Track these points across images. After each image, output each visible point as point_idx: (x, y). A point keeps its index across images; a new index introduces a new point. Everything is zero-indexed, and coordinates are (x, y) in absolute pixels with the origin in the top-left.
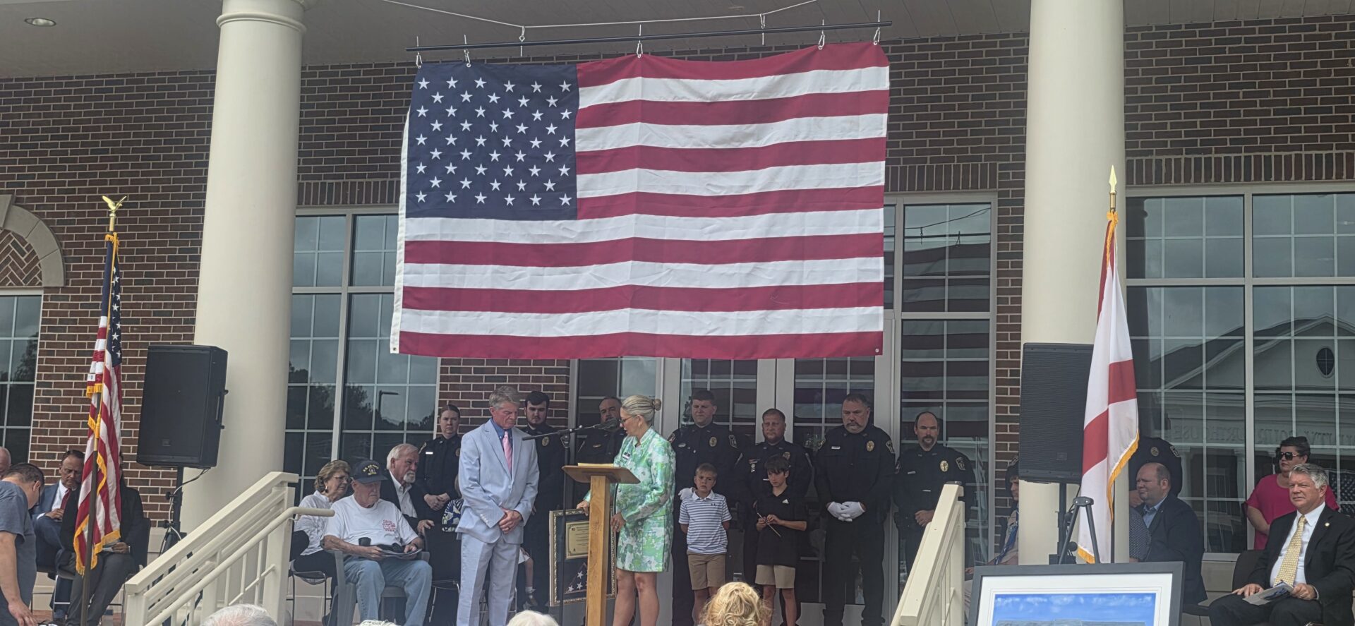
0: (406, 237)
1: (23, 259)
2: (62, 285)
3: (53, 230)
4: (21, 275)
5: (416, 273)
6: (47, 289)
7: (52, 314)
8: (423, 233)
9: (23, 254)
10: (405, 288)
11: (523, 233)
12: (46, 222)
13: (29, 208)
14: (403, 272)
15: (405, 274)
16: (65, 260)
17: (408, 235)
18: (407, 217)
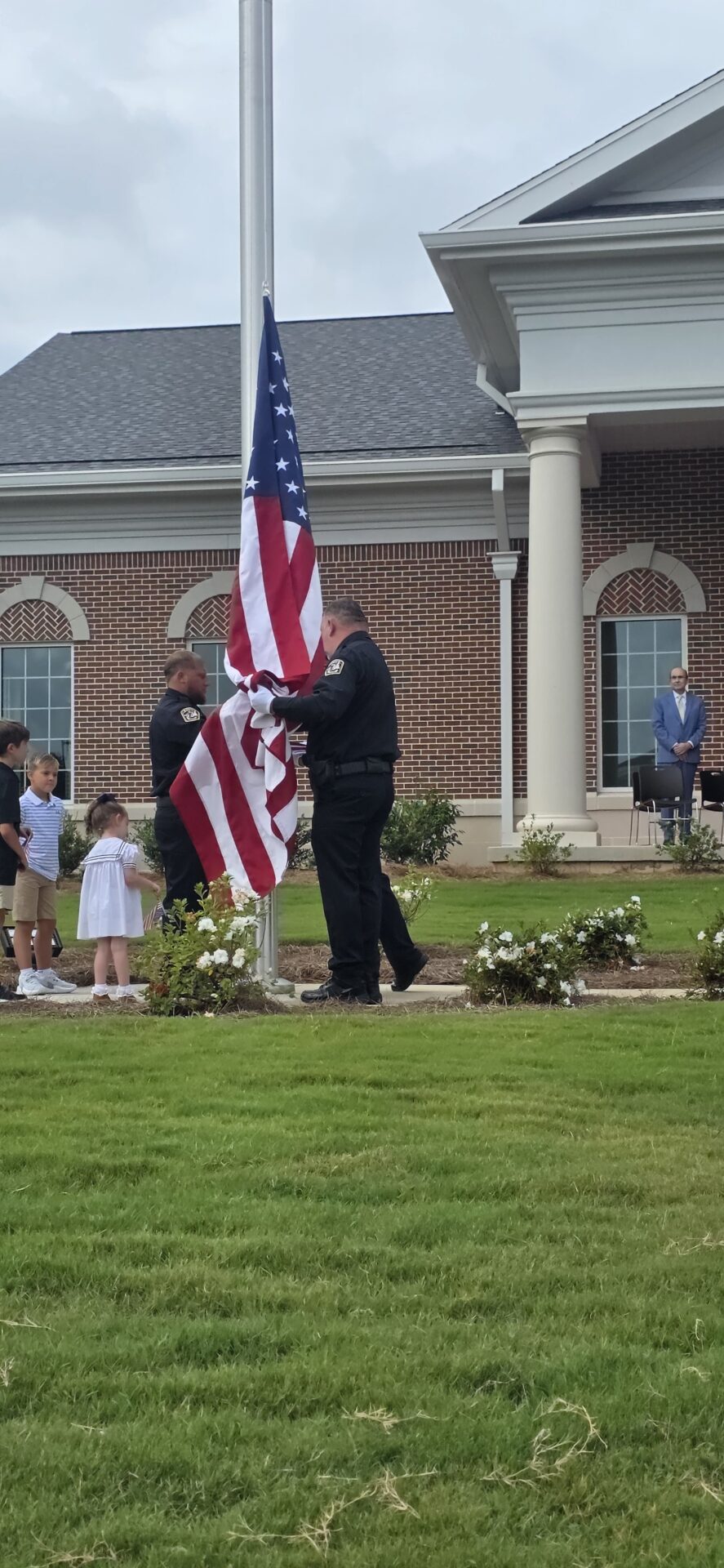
1: (666, 591)
2: (704, 609)
3: (692, 569)
4: (666, 605)
6: (690, 614)
7: (696, 633)
9: (666, 588)
12: (686, 563)
13: (669, 552)
16: (705, 591)
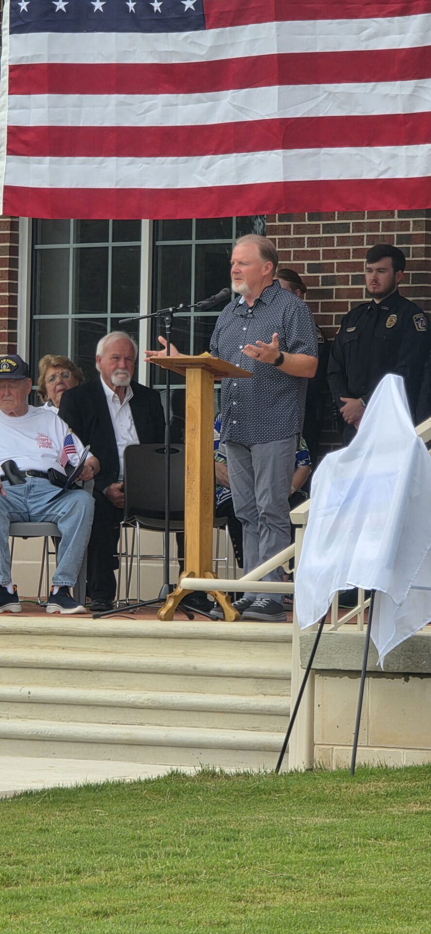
0: (9, 60)
5: (22, 107)
8: (29, 54)
10: (9, 127)
11: (150, 50)
14: (7, 106)
15: (9, 109)
17: (12, 56)
18: (11, 33)
